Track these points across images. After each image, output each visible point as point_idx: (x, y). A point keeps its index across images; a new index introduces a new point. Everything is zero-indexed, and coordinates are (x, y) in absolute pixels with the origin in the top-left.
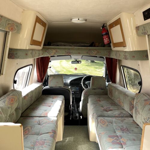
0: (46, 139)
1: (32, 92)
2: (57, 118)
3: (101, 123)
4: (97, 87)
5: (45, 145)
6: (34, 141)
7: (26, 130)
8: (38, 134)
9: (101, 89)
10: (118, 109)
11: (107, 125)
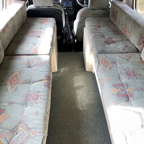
0: (40, 90)
1: (12, 19)
2: (49, 56)
3: (102, 63)
4: (97, 7)
5: (39, 100)
6: (25, 94)
7: (14, 77)
8: (29, 82)
9: (103, 9)
10: (122, 40)
11: (110, 69)
